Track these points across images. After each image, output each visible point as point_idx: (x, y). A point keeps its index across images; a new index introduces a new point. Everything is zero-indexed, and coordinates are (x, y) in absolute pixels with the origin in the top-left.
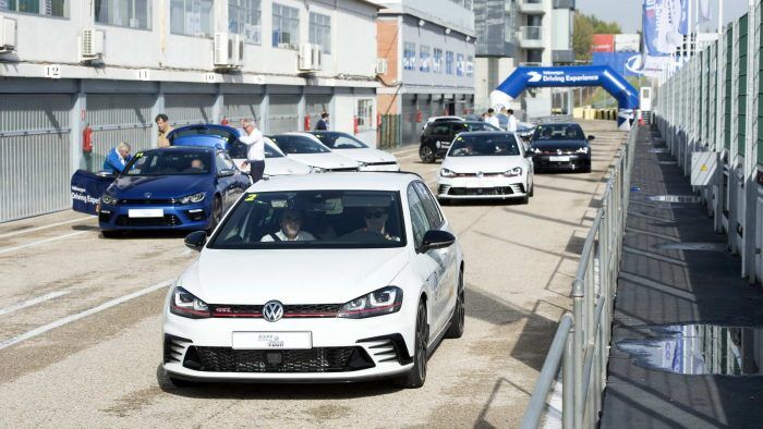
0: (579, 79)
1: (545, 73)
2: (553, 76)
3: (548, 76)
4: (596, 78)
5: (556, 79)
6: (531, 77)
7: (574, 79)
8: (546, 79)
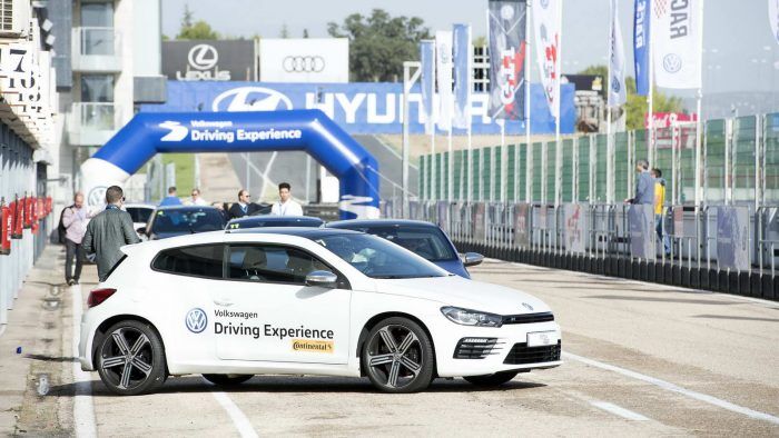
0: (263, 136)
1: (195, 124)
2: (212, 131)
3: (202, 130)
4: (298, 134)
5: (218, 136)
6: (167, 132)
7: (253, 137)
8: (197, 136)
